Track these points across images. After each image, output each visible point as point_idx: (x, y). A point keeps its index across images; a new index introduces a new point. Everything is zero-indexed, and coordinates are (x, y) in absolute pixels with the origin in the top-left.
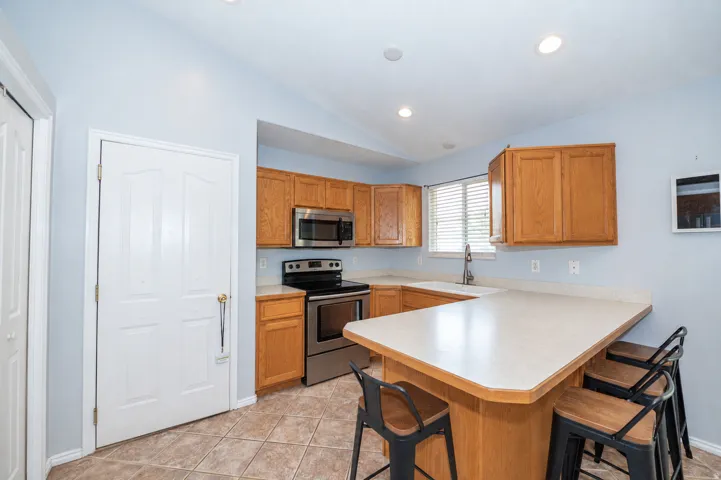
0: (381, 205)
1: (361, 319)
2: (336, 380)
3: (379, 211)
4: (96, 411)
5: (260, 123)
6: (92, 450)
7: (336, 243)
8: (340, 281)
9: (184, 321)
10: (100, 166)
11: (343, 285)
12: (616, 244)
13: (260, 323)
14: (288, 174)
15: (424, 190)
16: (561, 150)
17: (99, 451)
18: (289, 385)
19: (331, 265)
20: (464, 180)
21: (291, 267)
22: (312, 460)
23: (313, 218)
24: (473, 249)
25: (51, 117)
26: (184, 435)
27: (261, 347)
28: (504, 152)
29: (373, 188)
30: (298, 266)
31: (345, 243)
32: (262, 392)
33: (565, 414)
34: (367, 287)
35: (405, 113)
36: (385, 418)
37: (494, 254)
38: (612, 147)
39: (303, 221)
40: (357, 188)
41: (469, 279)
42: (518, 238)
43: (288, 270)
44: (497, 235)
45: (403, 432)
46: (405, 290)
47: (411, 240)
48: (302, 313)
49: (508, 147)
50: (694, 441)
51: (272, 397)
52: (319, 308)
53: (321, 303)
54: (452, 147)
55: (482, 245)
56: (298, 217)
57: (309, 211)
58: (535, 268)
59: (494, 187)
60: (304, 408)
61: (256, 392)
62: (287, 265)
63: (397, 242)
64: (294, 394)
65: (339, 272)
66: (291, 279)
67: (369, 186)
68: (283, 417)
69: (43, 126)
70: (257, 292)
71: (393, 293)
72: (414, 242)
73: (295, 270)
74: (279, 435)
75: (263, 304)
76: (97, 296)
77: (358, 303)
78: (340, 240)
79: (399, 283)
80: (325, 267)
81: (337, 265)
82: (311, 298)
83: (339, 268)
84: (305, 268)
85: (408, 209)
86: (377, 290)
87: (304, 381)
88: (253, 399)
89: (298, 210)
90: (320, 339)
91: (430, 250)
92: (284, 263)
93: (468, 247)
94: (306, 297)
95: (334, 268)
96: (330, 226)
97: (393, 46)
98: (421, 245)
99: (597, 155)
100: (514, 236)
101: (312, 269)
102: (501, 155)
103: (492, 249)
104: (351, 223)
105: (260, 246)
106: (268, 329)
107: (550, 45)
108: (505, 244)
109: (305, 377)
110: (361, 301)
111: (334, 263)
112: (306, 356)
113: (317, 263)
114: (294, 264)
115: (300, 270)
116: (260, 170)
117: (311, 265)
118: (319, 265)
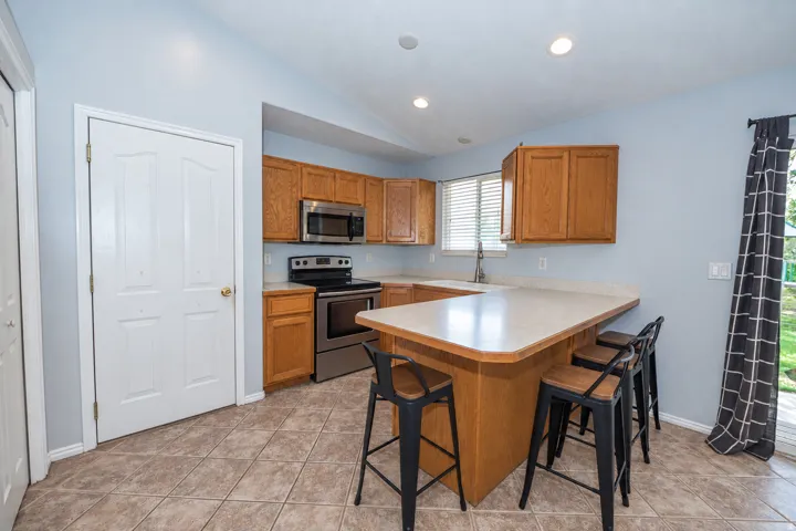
0: (394, 200)
1: (372, 308)
2: (347, 377)
3: (391, 208)
4: (96, 405)
5: (265, 107)
6: (93, 445)
7: (346, 239)
8: (350, 279)
9: (187, 314)
10: (89, 146)
11: (354, 282)
12: (614, 242)
13: (268, 318)
14: (293, 163)
15: (438, 185)
16: (570, 149)
17: (101, 446)
18: (299, 381)
19: (340, 262)
20: (483, 175)
21: (298, 263)
22: (325, 444)
23: (320, 211)
24: (485, 247)
25: (33, 90)
26: (191, 429)
28: (516, 150)
29: (385, 182)
30: (305, 263)
31: (355, 239)
32: (270, 388)
33: (548, 381)
34: (377, 285)
35: (421, 103)
36: (395, 387)
37: (506, 253)
38: (615, 149)
39: (310, 215)
40: (369, 181)
41: (480, 277)
42: (526, 235)
43: (295, 267)
44: (508, 233)
45: (412, 397)
46: (416, 287)
47: (423, 238)
48: (312, 308)
49: (521, 145)
50: (663, 416)
51: (281, 393)
52: (329, 304)
53: (330, 300)
54: (468, 141)
55: (494, 242)
56: (306, 210)
57: (315, 203)
58: (542, 265)
59: (506, 184)
60: (313, 402)
61: (264, 388)
62: (293, 261)
63: (409, 239)
64: (304, 390)
65: (349, 270)
67: (381, 180)
68: (294, 410)
69: (25, 99)
70: (264, 287)
71: (403, 291)
72: (426, 242)
73: (301, 267)
74: (291, 425)
75: (270, 299)
76: (92, 287)
77: (369, 300)
78: (351, 235)
79: (410, 282)
80: (334, 264)
81: (347, 262)
82: (321, 294)
83: (349, 266)
84: (312, 265)
85: (421, 205)
86: (388, 288)
87: (313, 378)
88: (261, 395)
89: (305, 203)
90: (330, 336)
91: (443, 248)
92: (290, 259)
93: (480, 244)
94: (316, 297)
95: (343, 266)
96: (339, 221)
97: (409, 34)
98: (433, 243)
99: (602, 157)
100: (523, 235)
101: (320, 266)
102: (512, 153)
103: (503, 247)
104: (362, 219)
105: (266, 240)
106: (275, 325)
107: (561, 46)
108: (514, 242)
109: (315, 373)
110: (372, 299)
111: (344, 260)
112: (316, 353)
113: (325, 260)
114: (301, 260)
115: (308, 267)
116: (266, 159)
117: (319, 261)
118: (328, 262)
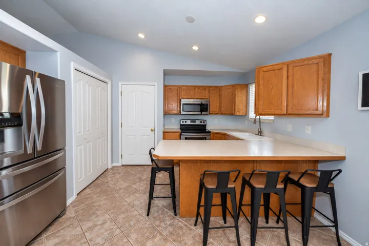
4: (122, 155)
5: (165, 70)
6: (121, 165)
7: (200, 113)
11: (207, 131)
14: (178, 86)
16: (288, 63)
19: (201, 122)
23: (189, 103)
30: (186, 122)
31: (203, 113)
37: (273, 121)
39: (183, 104)
40: (211, 88)
41: (261, 133)
43: (182, 123)
47: (239, 112)
48: (179, 139)
52: (186, 138)
53: (187, 136)
56: (182, 103)
58: (289, 129)
62: (181, 121)
65: (205, 125)
67: (218, 87)
70: (163, 129)
71: (221, 136)
73: (184, 123)
76: (122, 126)
78: (201, 111)
80: (198, 123)
81: (204, 122)
83: (205, 124)
85: (238, 96)
89: (182, 100)
91: (250, 117)
94: (181, 133)
95: (202, 124)
98: (246, 115)
100: (258, 111)
101: (192, 123)
104: (207, 104)
110: (206, 138)
114: (184, 121)
115: (187, 123)
116: (165, 87)
117: (191, 122)
118: (195, 122)
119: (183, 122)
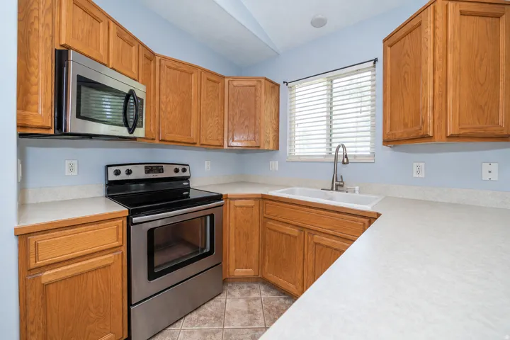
0: (236, 100)
3: (234, 109)
7: (123, 131)
8: (188, 188)
11: (193, 195)
13: (29, 271)
15: (283, 86)
19: (177, 171)
20: (330, 73)
27: (30, 314)
29: (226, 80)
30: (129, 172)
34: (219, 197)
40: (206, 76)
41: (339, 185)
43: (112, 177)
46: (264, 198)
47: (269, 142)
48: (121, 242)
52: (151, 231)
53: (151, 225)
62: (111, 170)
65: (186, 179)
66: (115, 190)
67: (223, 77)
70: (19, 221)
71: (251, 203)
72: (271, 147)
73: (123, 176)
75: (32, 239)
77: (208, 218)
79: (258, 191)
80: (168, 173)
81: (184, 170)
82: (135, 220)
83: (186, 174)
84: (139, 173)
85: (266, 107)
86: (231, 199)
90: (152, 275)
92: (106, 168)
94: (129, 219)
95: (180, 174)
98: (278, 149)
101: (151, 176)
106: (44, 281)
109: (128, 338)
110: (212, 216)
111: (180, 168)
112: (130, 304)
113: (157, 167)
114: (123, 169)
115: (131, 177)
117: (148, 170)
118: (161, 170)
119: (118, 173)
